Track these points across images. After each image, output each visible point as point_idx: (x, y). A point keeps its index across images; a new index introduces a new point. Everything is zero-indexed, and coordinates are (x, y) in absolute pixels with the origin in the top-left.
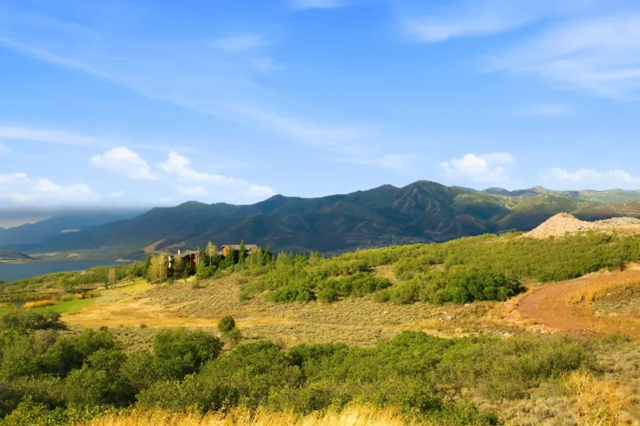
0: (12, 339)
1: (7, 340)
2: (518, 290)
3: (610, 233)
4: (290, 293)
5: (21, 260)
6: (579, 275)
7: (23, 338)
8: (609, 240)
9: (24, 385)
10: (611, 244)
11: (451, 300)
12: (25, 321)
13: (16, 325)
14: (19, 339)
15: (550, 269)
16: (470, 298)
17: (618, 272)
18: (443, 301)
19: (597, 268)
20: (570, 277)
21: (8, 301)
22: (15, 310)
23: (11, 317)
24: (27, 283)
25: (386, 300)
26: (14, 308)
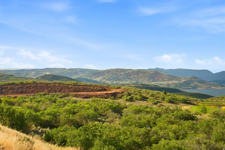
0: (217, 123)
1: (214, 123)
5: (220, 87)
7: (221, 123)
9: (222, 146)
12: (222, 115)
13: (218, 116)
14: (219, 123)
21: (215, 105)
22: (218, 110)
23: (216, 113)
24: (223, 98)
26: (217, 109)
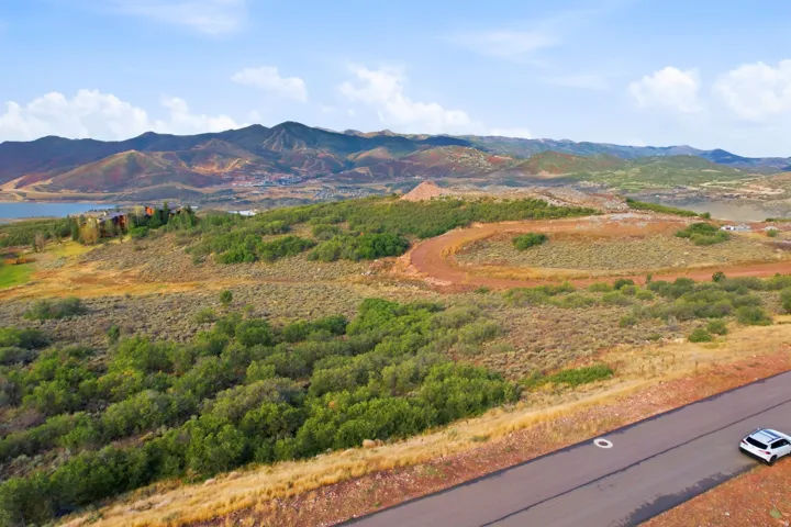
2: (406, 247)
3: (460, 199)
4: (237, 256)
6: (443, 232)
8: (460, 204)
10: (462, 208)
11: (364, 257)
15: (424, 228)
16: (377, 255)
17: (467, 230)
18: (360, 258)
19: (454, 227)
20: (438, 234)
25: (316, 258)
